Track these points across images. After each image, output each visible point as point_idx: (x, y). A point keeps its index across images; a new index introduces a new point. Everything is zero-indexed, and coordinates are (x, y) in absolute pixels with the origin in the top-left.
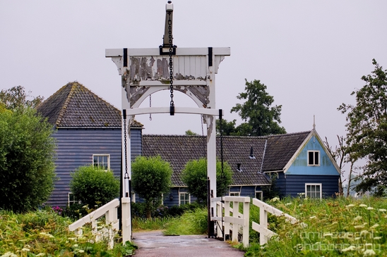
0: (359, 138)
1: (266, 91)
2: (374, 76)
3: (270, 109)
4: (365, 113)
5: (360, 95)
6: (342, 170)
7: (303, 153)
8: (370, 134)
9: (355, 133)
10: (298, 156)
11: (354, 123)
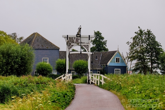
0: (134, 53)
1: (102, 35)
2: (139, 32)
3: (103, 42)
4: (135, 45)
5: (134, 39)
6: (128, 64)
7: (114, 58)
8: (137, 52)
9: (132, 52)
10: (112, 59)
11: (132, 48)
